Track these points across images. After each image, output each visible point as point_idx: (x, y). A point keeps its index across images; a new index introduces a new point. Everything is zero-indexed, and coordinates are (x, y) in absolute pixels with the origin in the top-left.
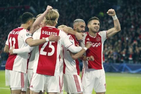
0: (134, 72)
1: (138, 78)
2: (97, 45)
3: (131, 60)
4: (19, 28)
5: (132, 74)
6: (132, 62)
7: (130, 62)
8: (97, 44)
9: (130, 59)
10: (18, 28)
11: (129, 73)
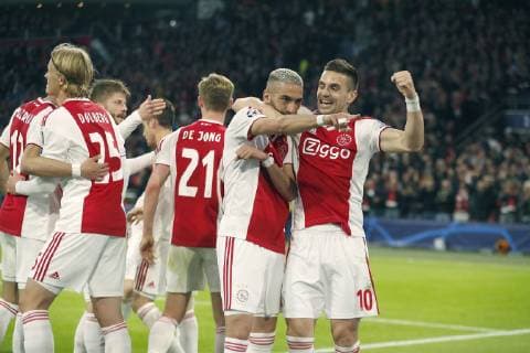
0: (400, 243)
1: (411, 261)
2: (337, 155)
3: (392, 209)
4: (40, 99)
5: (395, 248)
6: (396, 213)
7: (388, 214)
8: (334, 151)
9: (391, 204)
10: (39, 103)
11: (386, 246)
